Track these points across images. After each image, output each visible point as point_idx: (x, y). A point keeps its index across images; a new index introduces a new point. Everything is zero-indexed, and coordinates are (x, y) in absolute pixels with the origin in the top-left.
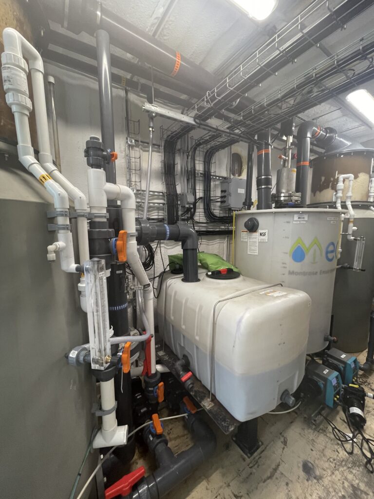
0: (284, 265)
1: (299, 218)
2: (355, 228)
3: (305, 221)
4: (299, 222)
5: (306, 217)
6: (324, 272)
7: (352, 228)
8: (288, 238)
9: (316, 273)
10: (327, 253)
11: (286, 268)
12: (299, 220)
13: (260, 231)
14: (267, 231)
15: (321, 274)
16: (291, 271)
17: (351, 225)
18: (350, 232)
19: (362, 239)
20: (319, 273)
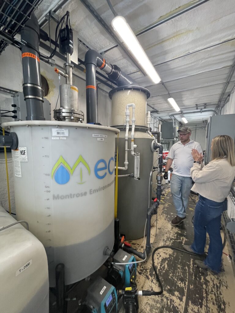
0: (48, 189)
1: (58, 133)
2: (135, 146)
3: (65, 137)
4: (58, 138)
5: (66, 132)
6: (95, 191)
7: (134, 146)
8: (48, 157)
9: (85, 194)
10: (96, 170)
11: (49, 192)
12: (59, 135)
13: (20, 148)
14: (26, 148)
15: (91, 194)
16: (56, 195)
17: (133, 143)
18: (132, 149)
19: (137, 154)
20: (88, 193)
